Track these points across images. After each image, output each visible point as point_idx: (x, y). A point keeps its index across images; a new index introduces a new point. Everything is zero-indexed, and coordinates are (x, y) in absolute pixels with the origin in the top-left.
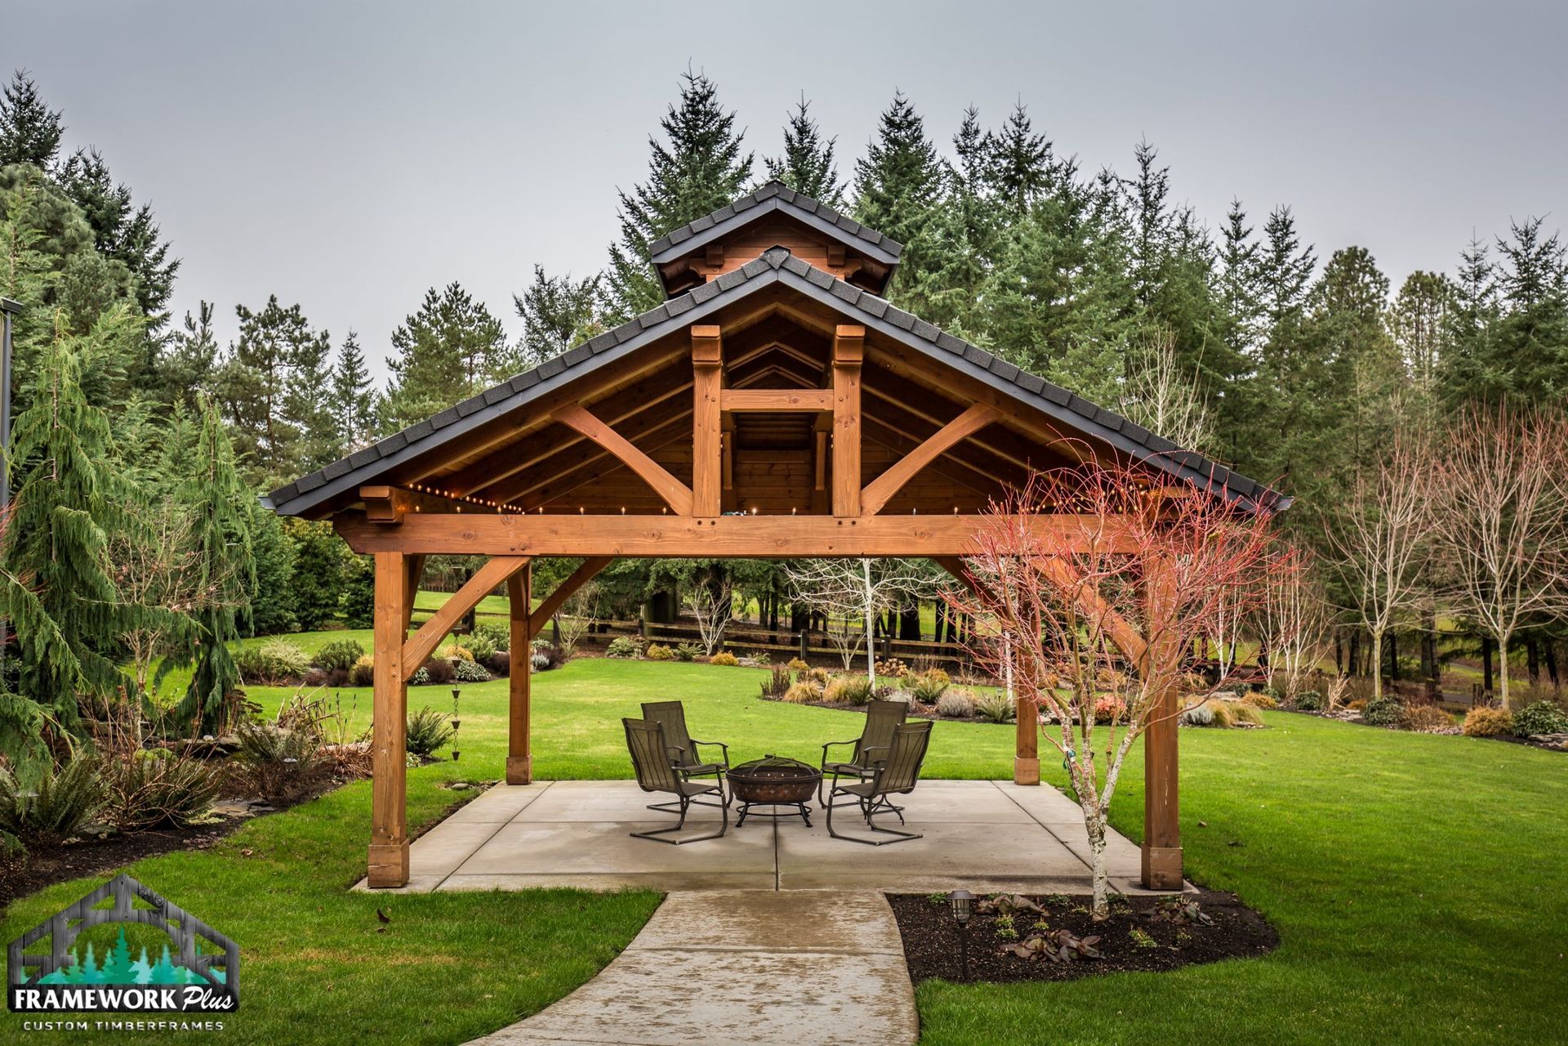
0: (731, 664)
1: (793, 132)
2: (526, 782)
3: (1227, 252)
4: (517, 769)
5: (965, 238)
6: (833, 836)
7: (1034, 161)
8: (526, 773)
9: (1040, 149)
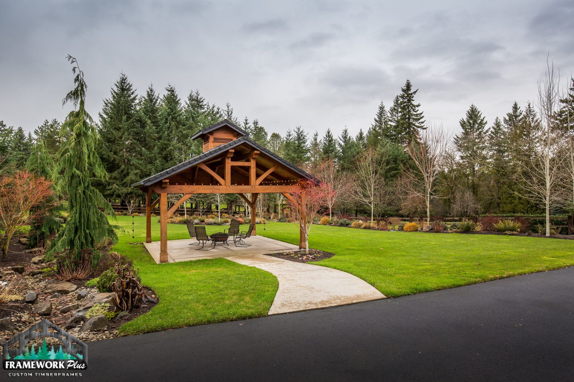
0: (138, 216)
1: (149, 90)
2: (151, 242)
3: (244, 127)
4: (149, 240)
5: (191, 119)
6: (236, 246)
7: (201, 102)
8: (151, 240)
9: (202, 100)
